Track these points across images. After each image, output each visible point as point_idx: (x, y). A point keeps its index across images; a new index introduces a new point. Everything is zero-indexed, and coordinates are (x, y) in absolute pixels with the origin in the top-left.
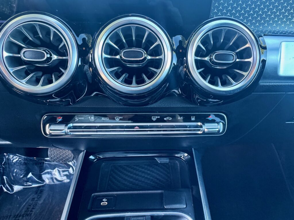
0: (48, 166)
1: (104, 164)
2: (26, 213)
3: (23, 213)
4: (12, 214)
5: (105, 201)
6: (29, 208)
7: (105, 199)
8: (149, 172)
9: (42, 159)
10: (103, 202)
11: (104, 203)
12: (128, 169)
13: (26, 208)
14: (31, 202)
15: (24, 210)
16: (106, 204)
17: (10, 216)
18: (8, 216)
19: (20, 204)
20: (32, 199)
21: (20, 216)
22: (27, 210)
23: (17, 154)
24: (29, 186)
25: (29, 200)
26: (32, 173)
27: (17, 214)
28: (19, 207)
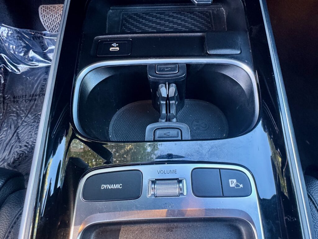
0: (50, 41)
1: (111, 11)
2: (41, 93)
3: (38, 93)
4: (27, 94)
5: (116, 46)
6: (43, 89)
7: (115, 44)
8: (179, 21)
9: (39, 32)
10: (113, 47)
11: (115, 48)
12: (147, 17)
13: (40, 88)
14: (44, 82)
15: (38, 90)
16: (117, 49)
17: (26, 95)
18: (23, 95)
19: (33, 85)
20: (44, 79)
21: (36, 96)
22: (42, 90)
23: (3, 24)
24: (35, 66)
25: (41, 81)
26: (33, 51)
27: (32, 94)
28: (33, 87)
